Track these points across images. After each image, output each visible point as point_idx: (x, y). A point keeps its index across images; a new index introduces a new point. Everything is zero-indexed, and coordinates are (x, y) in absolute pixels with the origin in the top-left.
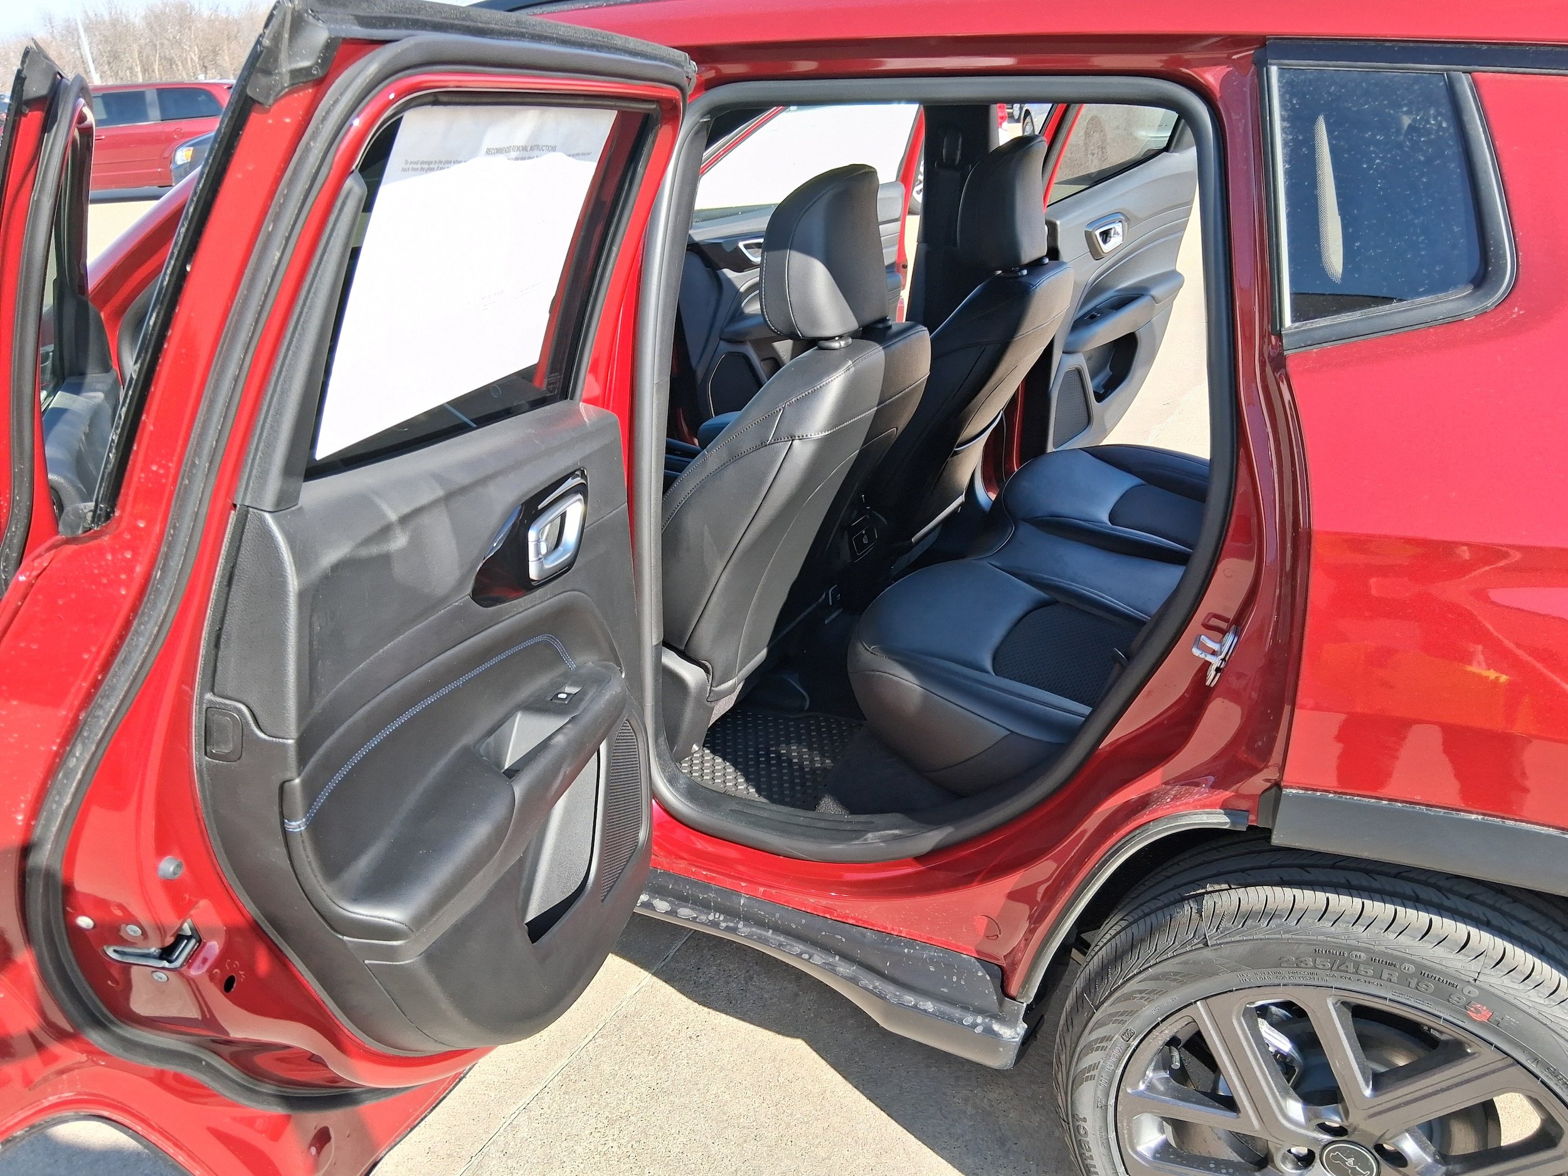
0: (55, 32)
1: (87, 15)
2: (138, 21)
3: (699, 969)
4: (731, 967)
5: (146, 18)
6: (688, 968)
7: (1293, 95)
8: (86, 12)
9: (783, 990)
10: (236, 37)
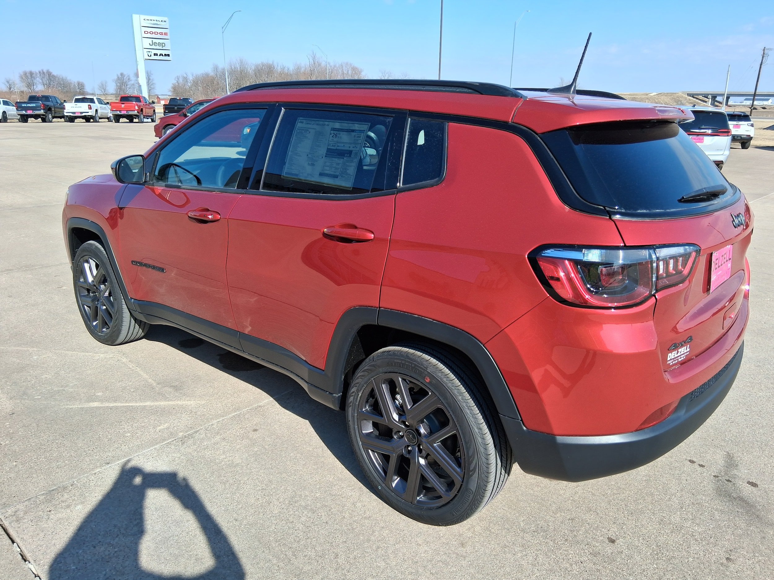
0: (218, 73)
1: (232, 68)
2: (251, 72)
5: (255, 70)
7: (412, 126)
8: (231, 66)
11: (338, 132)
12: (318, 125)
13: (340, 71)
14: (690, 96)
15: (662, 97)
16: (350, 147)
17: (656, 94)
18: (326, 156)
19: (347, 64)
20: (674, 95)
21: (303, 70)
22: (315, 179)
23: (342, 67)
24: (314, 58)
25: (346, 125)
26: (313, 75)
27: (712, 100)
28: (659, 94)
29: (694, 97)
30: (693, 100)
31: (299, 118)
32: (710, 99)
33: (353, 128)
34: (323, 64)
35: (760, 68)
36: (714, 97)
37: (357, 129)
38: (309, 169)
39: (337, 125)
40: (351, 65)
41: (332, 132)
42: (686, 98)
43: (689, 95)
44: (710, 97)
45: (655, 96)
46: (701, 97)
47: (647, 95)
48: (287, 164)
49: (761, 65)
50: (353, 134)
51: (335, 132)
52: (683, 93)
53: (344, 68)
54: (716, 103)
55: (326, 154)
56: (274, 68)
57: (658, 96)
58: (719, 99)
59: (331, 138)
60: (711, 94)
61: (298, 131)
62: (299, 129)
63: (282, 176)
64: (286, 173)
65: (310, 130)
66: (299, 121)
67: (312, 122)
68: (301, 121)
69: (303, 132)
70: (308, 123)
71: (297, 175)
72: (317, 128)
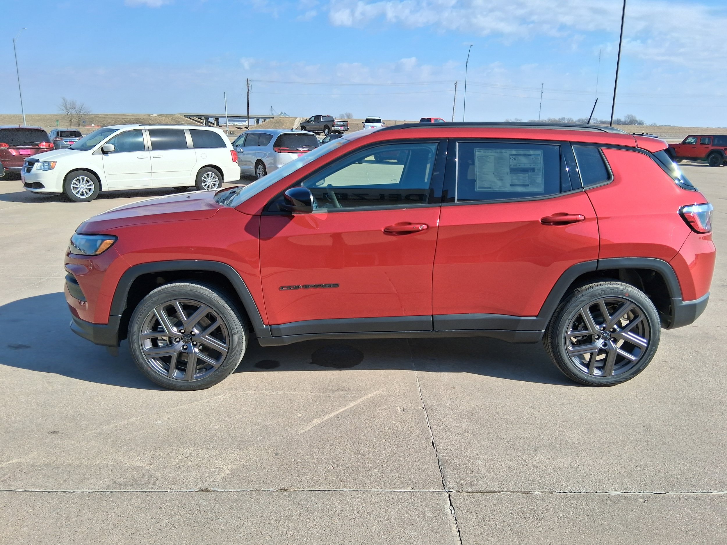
11: (516, 157)
12: (496, 152)
14: (188, 118)
15: (163, 118)
16: (531, 166)
17: (156, 115)
18: (510, 173)
20: (174, 116)
22: (508, 189)
25: (521, 152)
27: (206, 121)
28: (160, 115)
29: (191, 119)
30: (190, 121)
32: (204, 120)
33: (529, 153)
35: (248, 95)
36: (207, 119)
37: (532, 154)
38: (499, 183)
39: (514, 152)
41: (511, 157)
42: (184, 120)
43: (186, 116)
44: (203, 118)
45: (157, 117)
46: (195, 118)
47: (149, 116)
48: (477, 181)
49: (248, 93)
50: (531, 157)
51: (514, 157)
52: (180, 114)
54: (209, 124)
55: (510, 171)
57: (159, 117)
58: (211, 120)
59: (511, 161)
60: (204, 116)
61: (479, 158)
62: (479, 156)
63: (475, 190)
64: (479, 188)
65: (490, 157)
66: (476, 150)
67: (490, 151)
68: (479, 150)
69: (484, 158)
70: (486, 152)
71: (490, 188)
72: (496, 155)
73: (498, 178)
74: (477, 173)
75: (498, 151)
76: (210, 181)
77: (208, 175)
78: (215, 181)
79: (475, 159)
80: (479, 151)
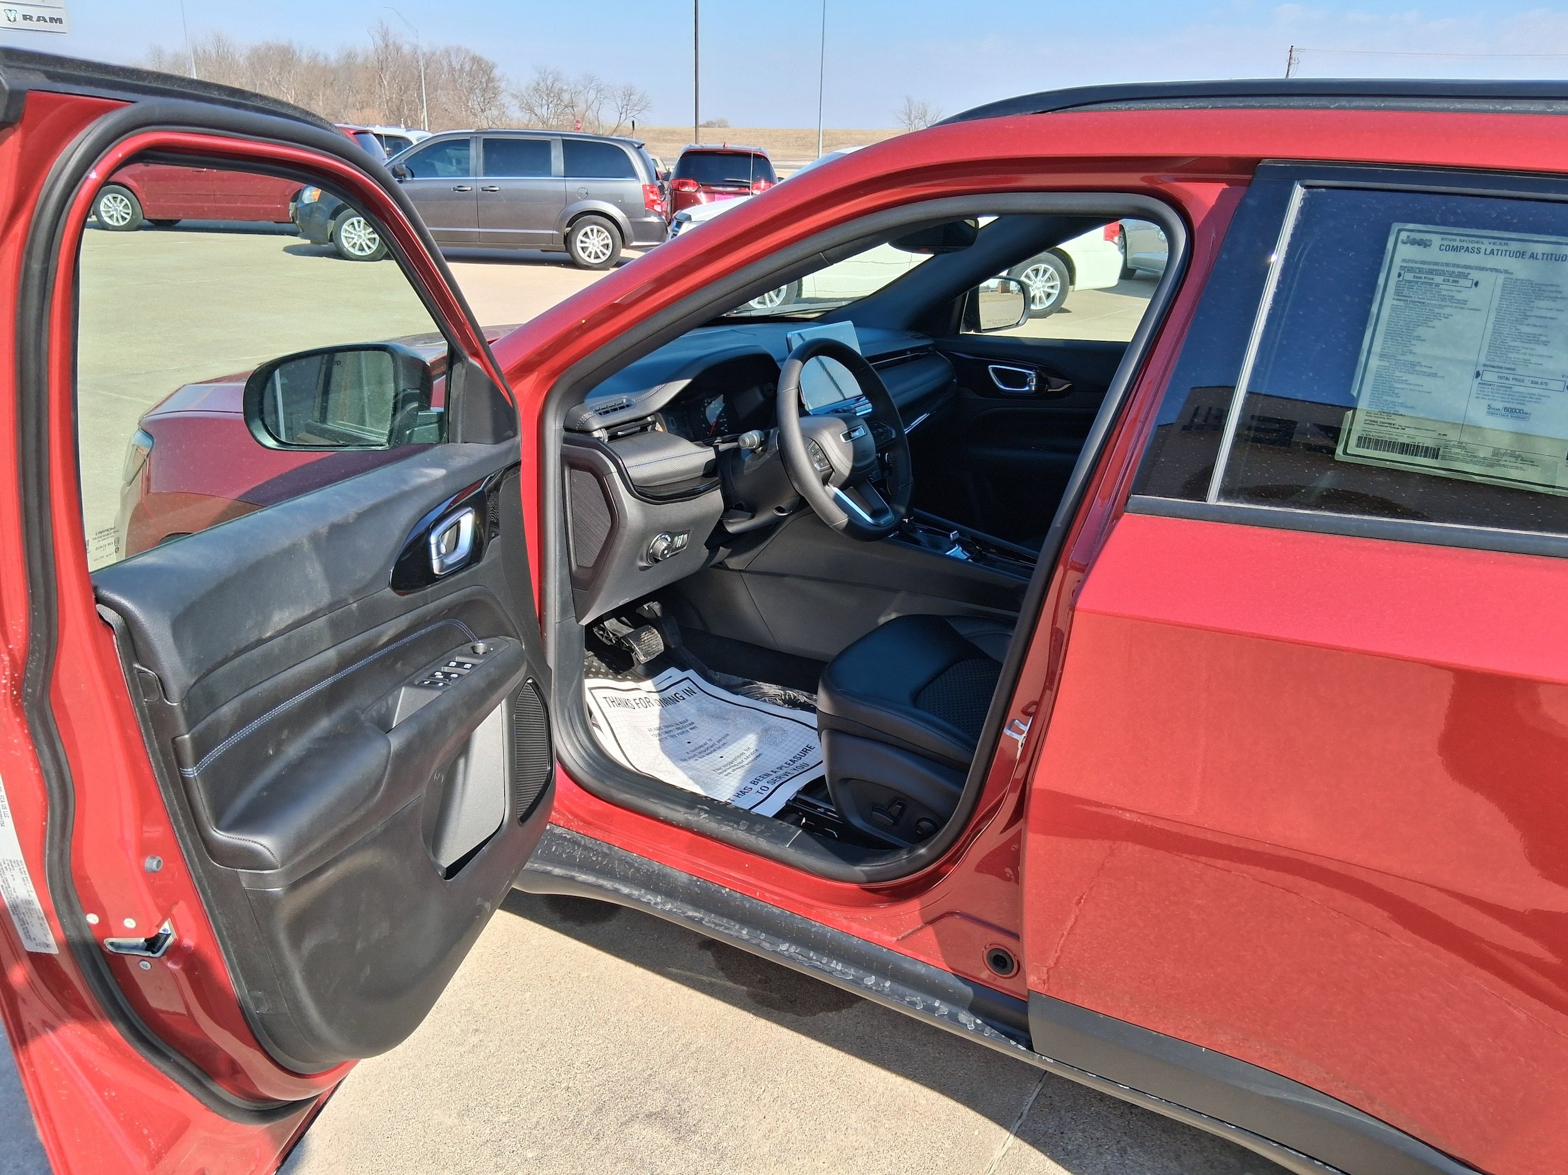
2: (242, 61)
3: (1062, 1133)
4: (1098, 1134)
6: (1050, 1131)
9: (1164, 1168)
10: (331, 84)
12: (1520, 255)
13: (445, 63)
19: (459, 49)
21: (360, 59)
23: (449, 55)
24: (385, 35)
26: (385, 69)
31: (1396, 226)
34: (406, 49)
38: (1500, 434)
40: (467, 52)
53: (453, 58)
56: (294, 54)
61: (1409, 276)
62: (1410, 270)
63: (1339, 450)
64: (1363, 441)
65: (1475, 275)
66: (1403, 235)
67: (1486, 245)
68: (1418, 236)
69: (1439, 279)
70: (1456, 249)
71: (1434, 453)
72: (1521, 269)
73: (1499, 405)
74: (1374, 363)
75: (1540, 249)
76: (1039, 284)
77: (1037, 271)
78: (1052, 287)
79: (1381, 281)
80: (1414, 242)
